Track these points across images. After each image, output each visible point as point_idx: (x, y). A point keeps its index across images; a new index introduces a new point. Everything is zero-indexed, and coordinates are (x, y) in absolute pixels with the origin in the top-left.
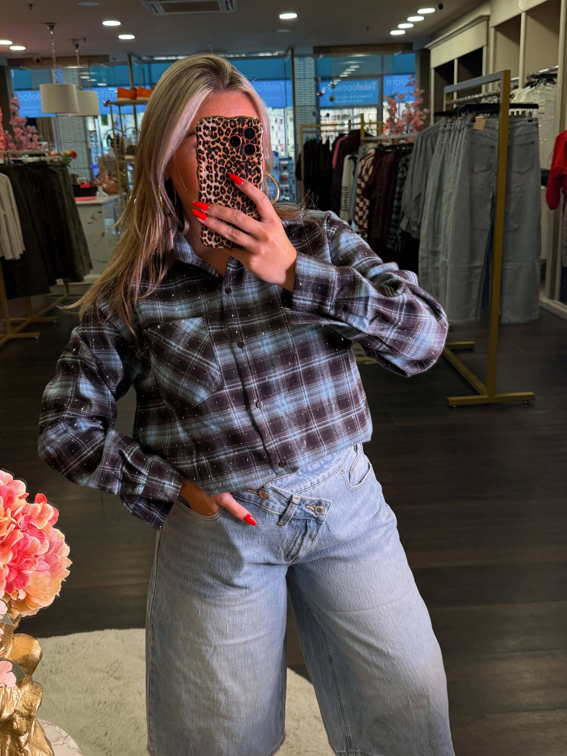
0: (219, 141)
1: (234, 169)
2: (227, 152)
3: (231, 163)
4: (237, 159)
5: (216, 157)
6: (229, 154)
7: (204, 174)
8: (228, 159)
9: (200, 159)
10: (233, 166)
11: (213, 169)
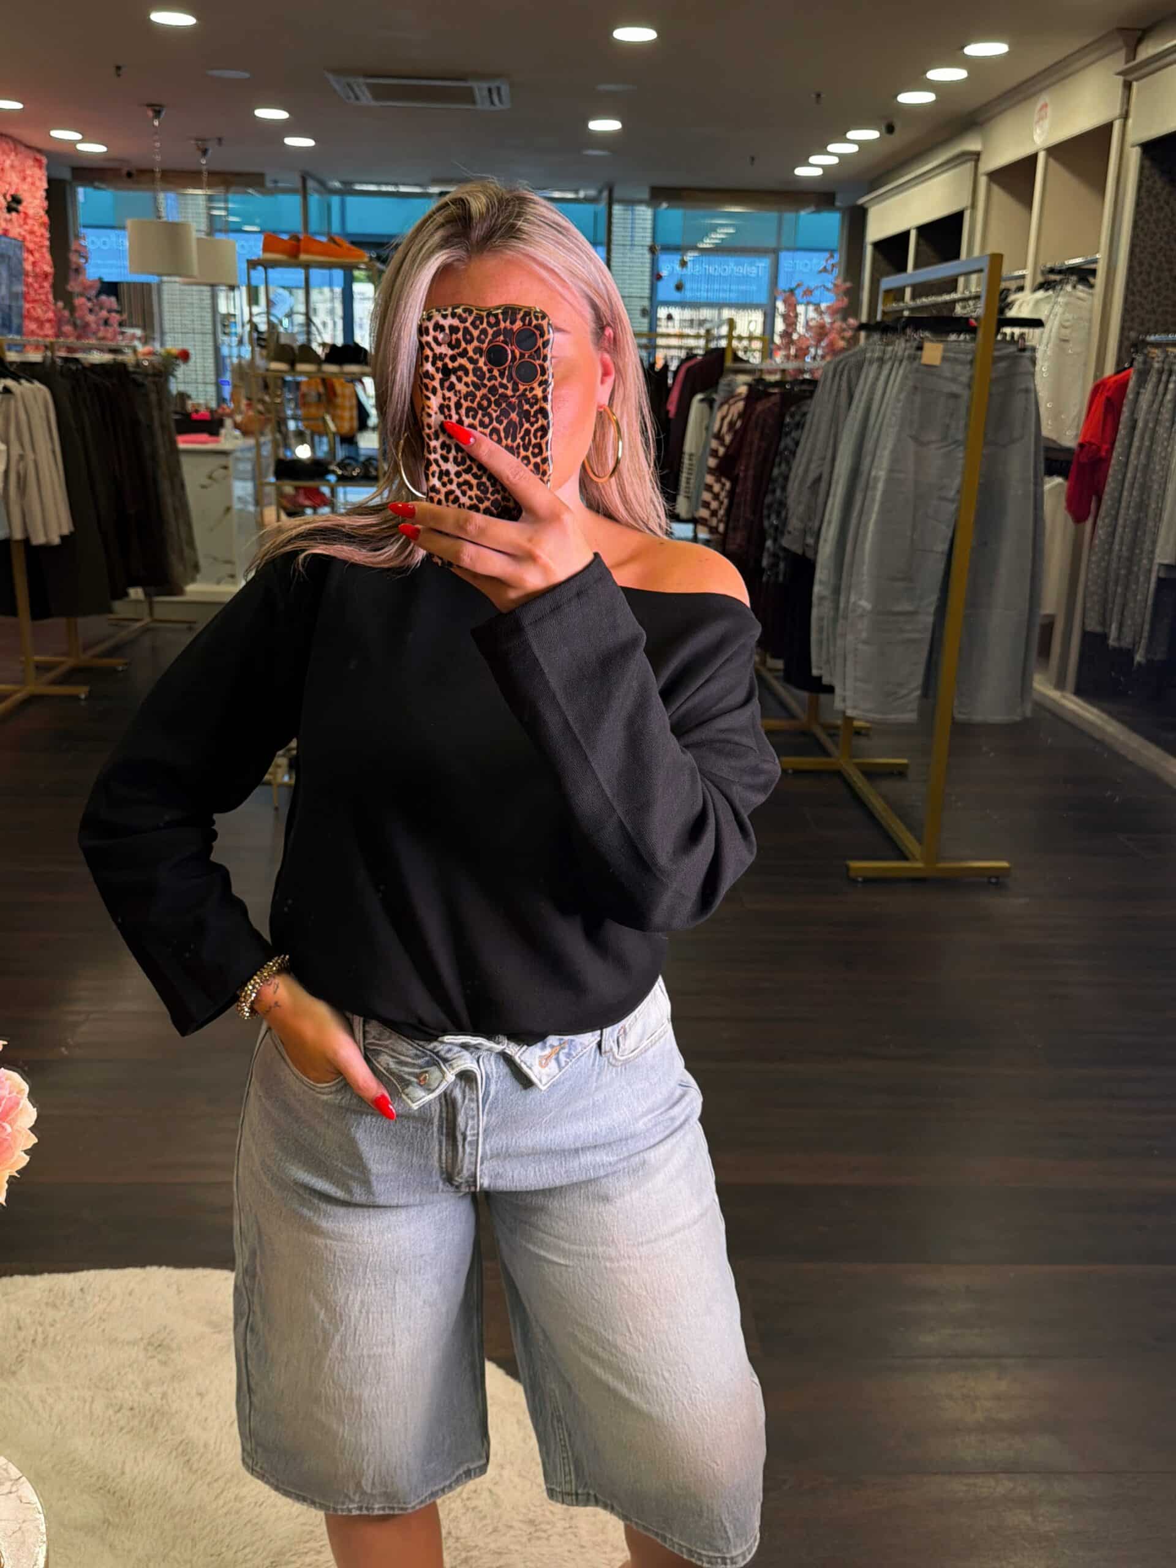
0: (464, 354)
1: (496, 411)
2: (481, 377)
3: (489, 400)
4: (501, 391)
5: (460, 386)
6: (486, 382)
7: (435, 420)
8: (484, 391)
10: (493, 406)
11: (453, 412)
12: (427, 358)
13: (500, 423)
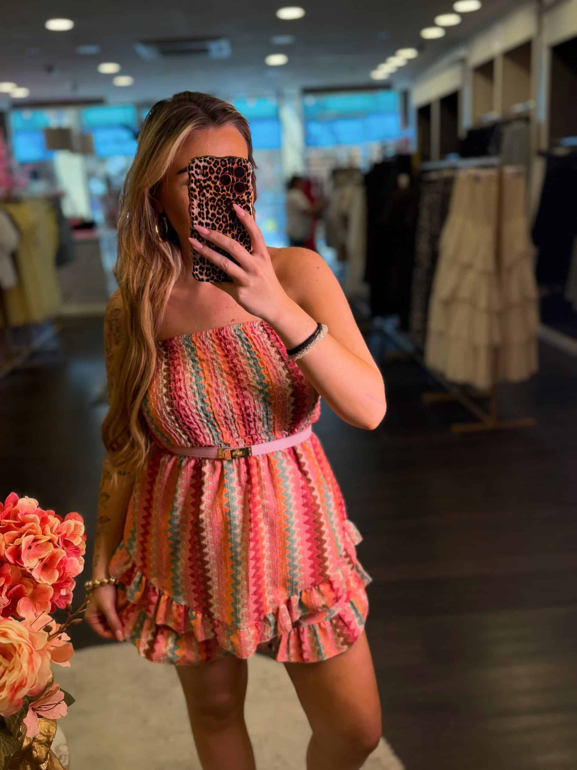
0: (210, 179)
1: (225, 207)
2: (218, 190)
3: (222, 201)
4: (227, 197)
5: (208, 195)
6: (220, 192)
7: (196, 211)
8: (219, 197)
9: (192, 196)
10: (224, 204)
11: (205, 207)
12: (192, 180)
13: (227, 212)
